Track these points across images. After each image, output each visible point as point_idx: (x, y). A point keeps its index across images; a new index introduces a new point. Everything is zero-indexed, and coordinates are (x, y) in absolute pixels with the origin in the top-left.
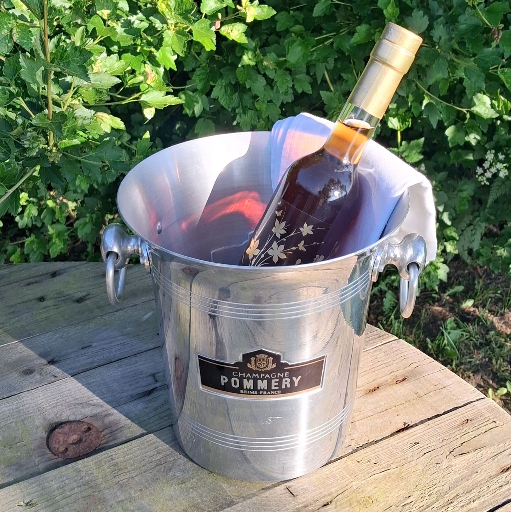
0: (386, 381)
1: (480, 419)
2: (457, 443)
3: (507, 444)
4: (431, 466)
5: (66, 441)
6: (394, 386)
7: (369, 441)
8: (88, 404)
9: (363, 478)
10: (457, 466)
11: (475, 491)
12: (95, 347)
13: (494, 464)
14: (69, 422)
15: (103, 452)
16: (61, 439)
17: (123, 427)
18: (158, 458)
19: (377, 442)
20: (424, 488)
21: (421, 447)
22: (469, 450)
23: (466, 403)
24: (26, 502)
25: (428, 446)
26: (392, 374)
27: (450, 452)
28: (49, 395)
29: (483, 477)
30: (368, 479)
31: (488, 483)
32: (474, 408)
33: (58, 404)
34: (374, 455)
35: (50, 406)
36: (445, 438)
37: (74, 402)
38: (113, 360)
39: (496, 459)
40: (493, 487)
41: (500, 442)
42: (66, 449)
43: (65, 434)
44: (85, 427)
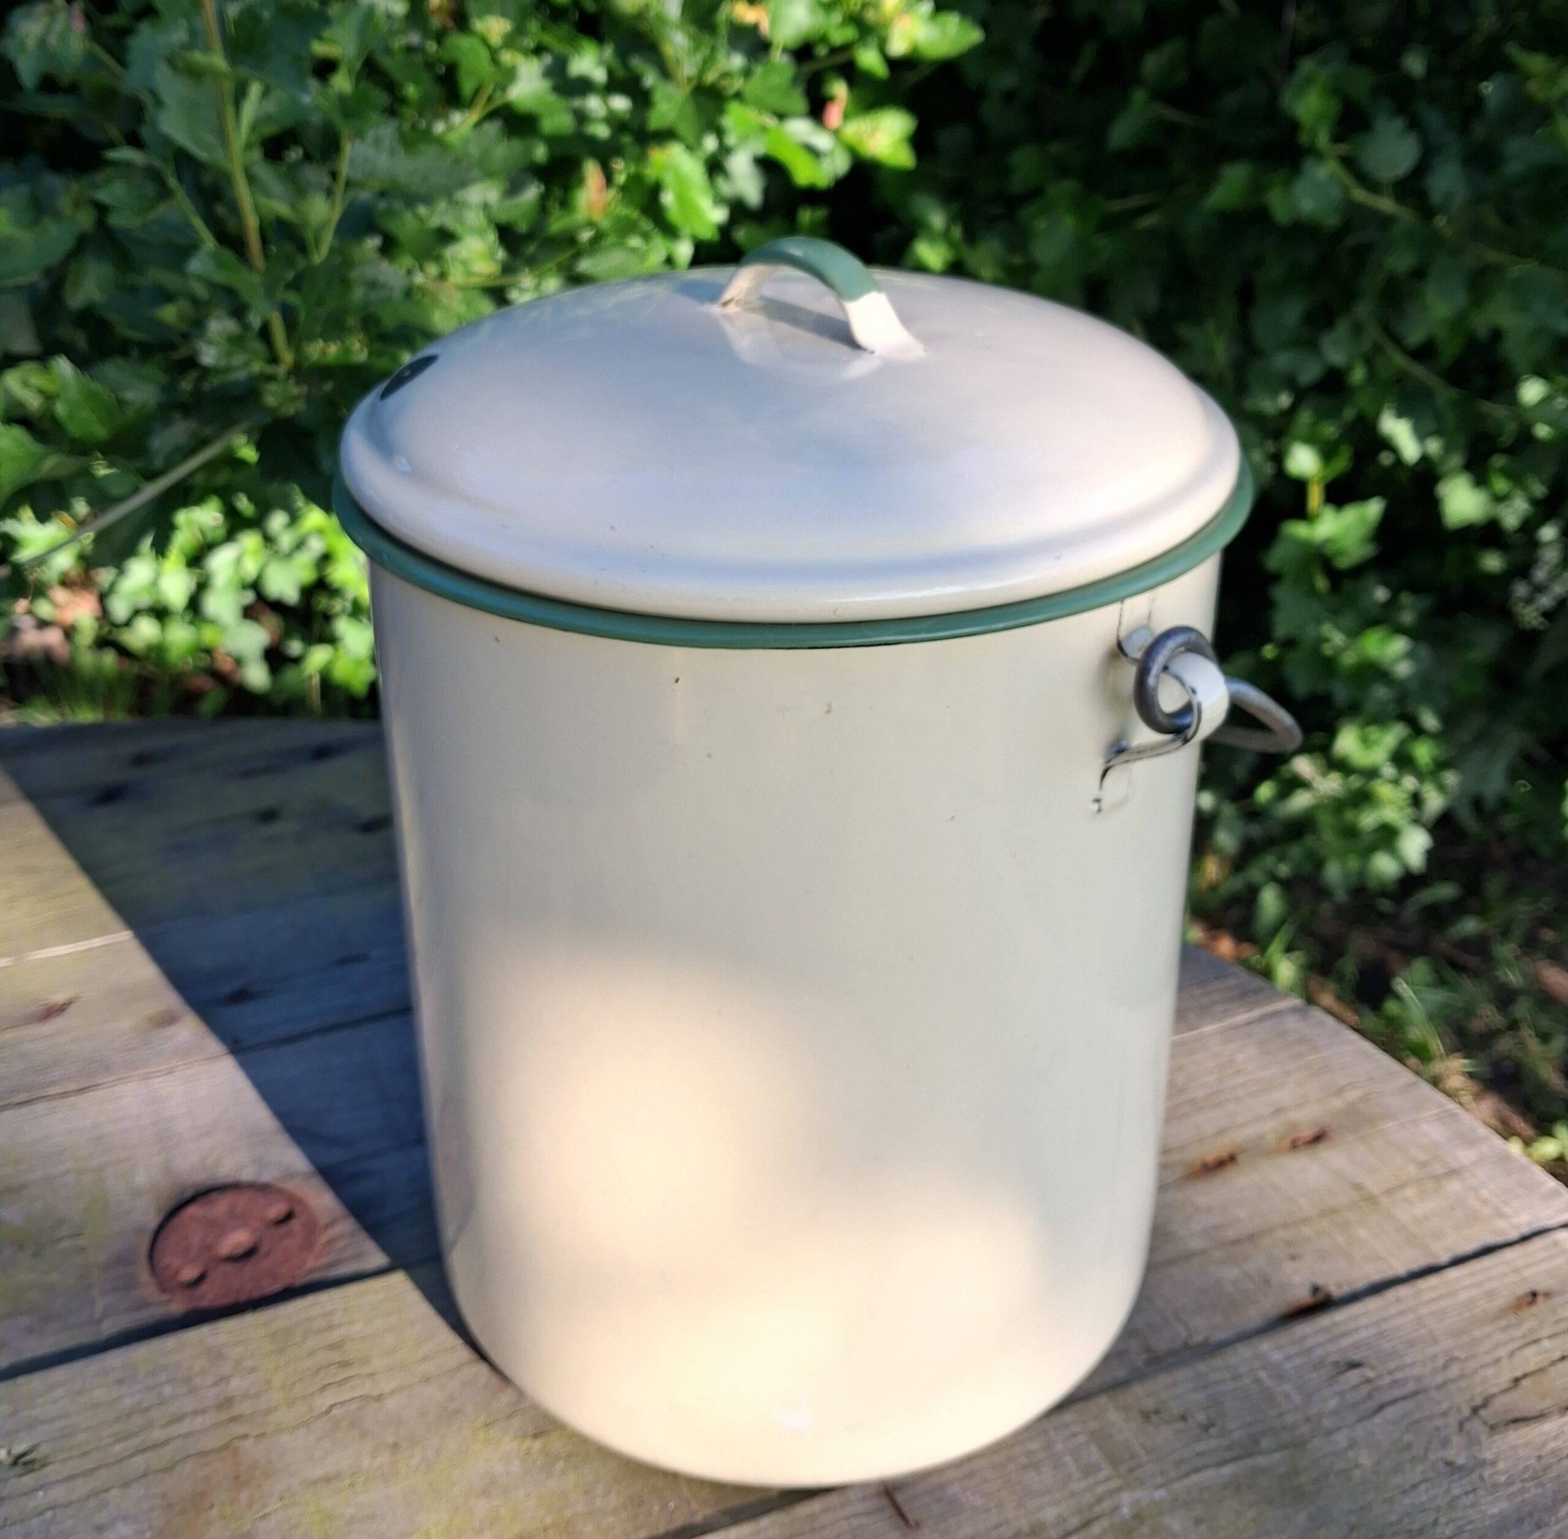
0: (1259, 1138)
2: (1497, 1375)
5: (209, 1247)
6: (1284, 1159)
7: (1190, 1343)
9: (1158, 1480)
10: (1499, 1467)
12: (378, 959)
15: (311, 1298)
16: (196, 1239)
19: (1220, 1346)
21: (1367, 1381)
22: (1542, 1406)
23: (1526, 1230)
24: (19, 1448)
25: (1395, 1376)
26: (1280, 1116)
27: (1474, 1410)
30: (1177, 1486)
32: (1553, 1251)
34: (1201, 1395)
42: (203, 1276)
43: (214, 1223)
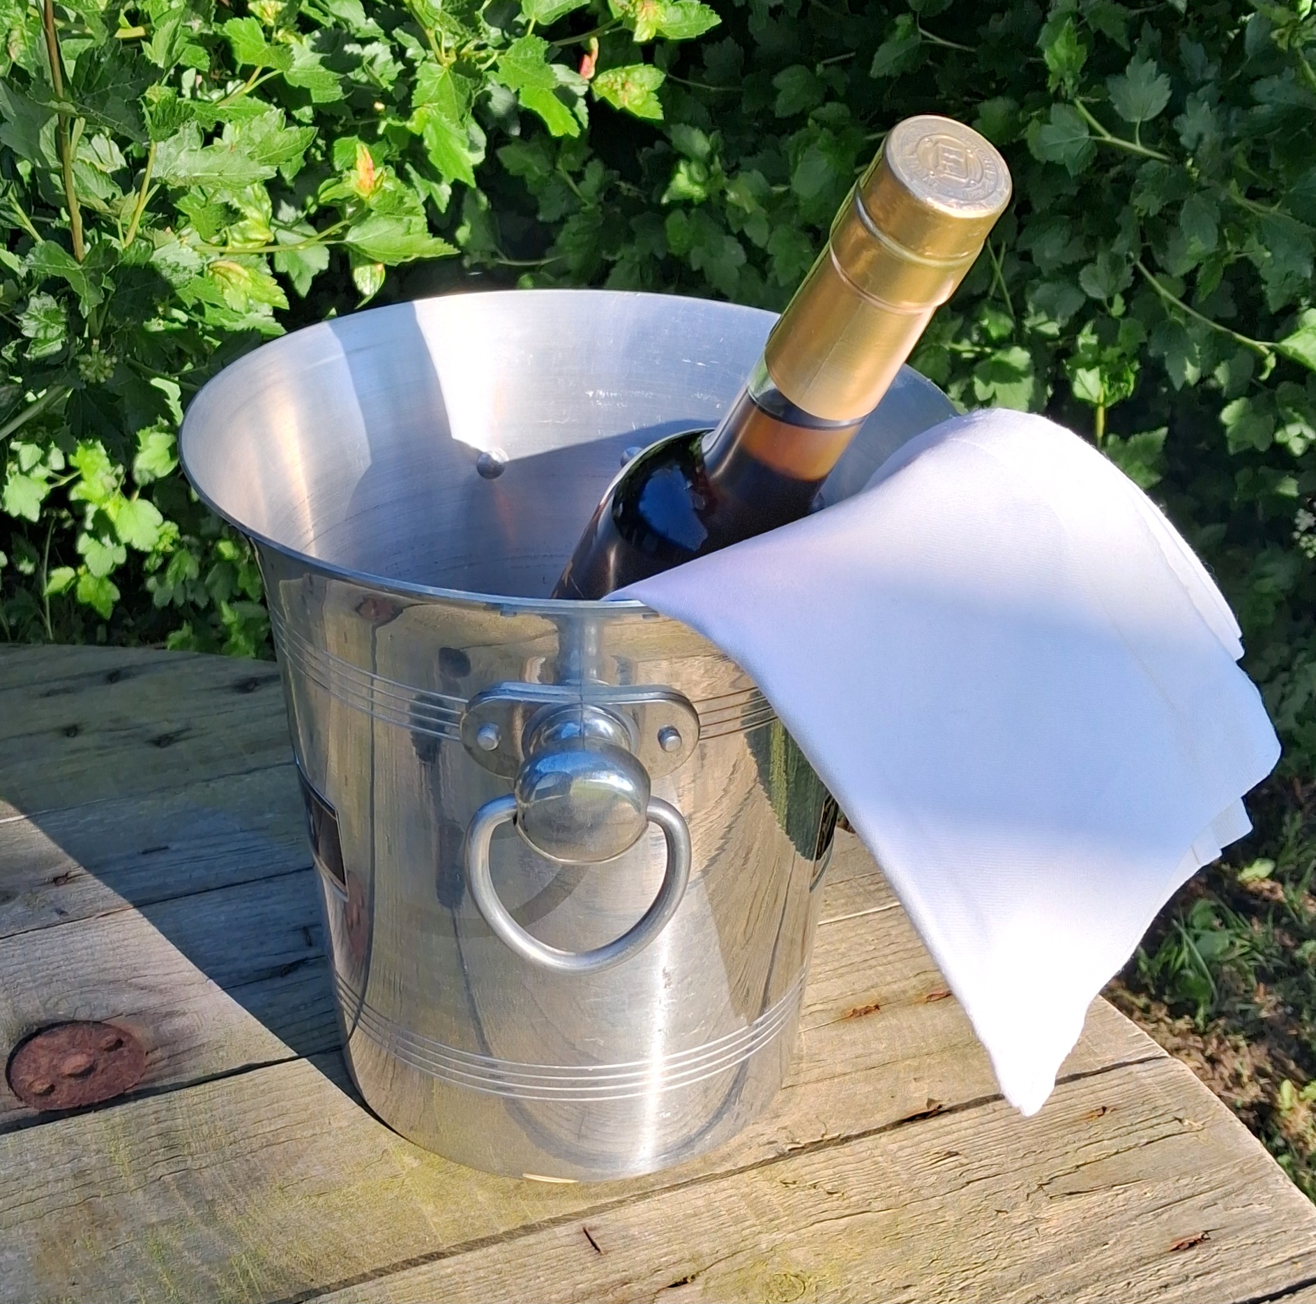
0: (904, 992)
1: (1140, 1110)
2: (1063, 1163)
3: (1203, 1180)
4: (983, 1215)
5: (55, 1067)
6: (921, 1009)
7: (826, 1137)
8: (130, 985)
9: (791, 1227)
10: (1052, 1223)
11: (1090, 1290)
12: (178, 850)
13: (1155, 1229)
14: (73, 1023)
15: (140, 1102)
16: (44, 1062)
17: (203, 1045)
18: (273, 1128)
19: (848, 1139)
20: (952, 1271)
21: (962, 1165)
22: (1093, 1184)
25: (983, 1163)
26: (923, 977)
27: (1041, 1186)
28: (38, 954)
29: (1120, 1257)
30: (803, 1231)
31: (1130, 1274)
32: (1127, 1079)
33: (54, 979)
34: (831, 1172)
35: (34, 981)
36: (1034, 1149)
37: (95, 976)
38: (214, 886)
39: (1165, 1216)
40: (1143, 1287)
41: (1186, 1173)
42: (52, 1088)
43: (57, 1050)
44: (112, 1037)
